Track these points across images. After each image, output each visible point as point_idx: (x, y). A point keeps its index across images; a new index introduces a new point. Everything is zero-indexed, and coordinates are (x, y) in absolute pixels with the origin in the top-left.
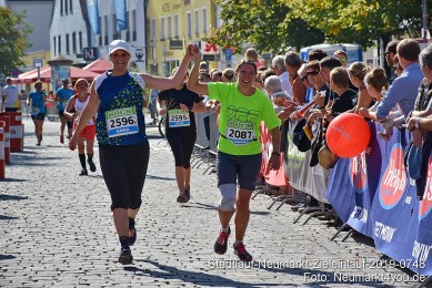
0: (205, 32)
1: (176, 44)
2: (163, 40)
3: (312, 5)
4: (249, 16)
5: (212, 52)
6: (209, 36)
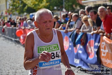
6: (5, 11)
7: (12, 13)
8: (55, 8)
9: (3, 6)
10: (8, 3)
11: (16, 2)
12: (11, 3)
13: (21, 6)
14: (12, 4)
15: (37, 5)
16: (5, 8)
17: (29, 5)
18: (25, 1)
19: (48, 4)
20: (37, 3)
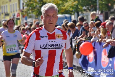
0: (16, 11)
1: (7, 14)
2: (2, 13)
4: (33, 6)
5: (19, 17)
6: (18, 12)
7: (28, 15)
8: (85, 8)
9: (15, 5)
10: (22, 2)
15: (61, 5)
16: (18, 8)
20: (60, 2)
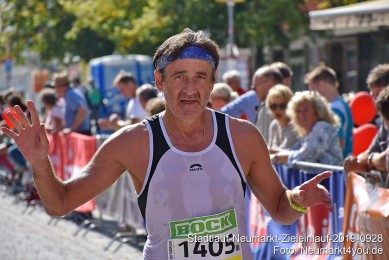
3: (102, 14)
11: (32, 9)
12: (8, 13)
13: (52, 23)
14: (12, 15)
17: (86, 22)
18: (68, 6)
19: (166, 19)
